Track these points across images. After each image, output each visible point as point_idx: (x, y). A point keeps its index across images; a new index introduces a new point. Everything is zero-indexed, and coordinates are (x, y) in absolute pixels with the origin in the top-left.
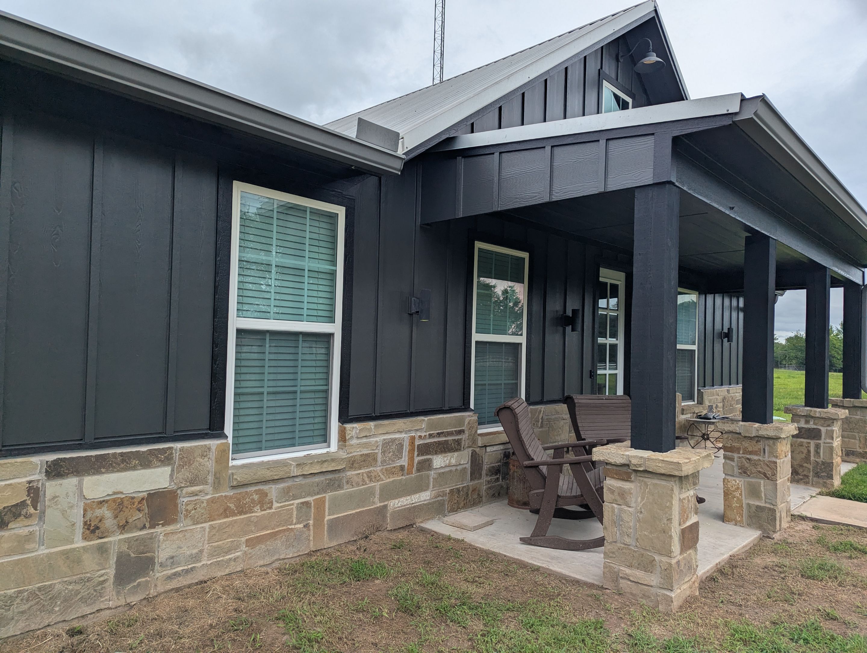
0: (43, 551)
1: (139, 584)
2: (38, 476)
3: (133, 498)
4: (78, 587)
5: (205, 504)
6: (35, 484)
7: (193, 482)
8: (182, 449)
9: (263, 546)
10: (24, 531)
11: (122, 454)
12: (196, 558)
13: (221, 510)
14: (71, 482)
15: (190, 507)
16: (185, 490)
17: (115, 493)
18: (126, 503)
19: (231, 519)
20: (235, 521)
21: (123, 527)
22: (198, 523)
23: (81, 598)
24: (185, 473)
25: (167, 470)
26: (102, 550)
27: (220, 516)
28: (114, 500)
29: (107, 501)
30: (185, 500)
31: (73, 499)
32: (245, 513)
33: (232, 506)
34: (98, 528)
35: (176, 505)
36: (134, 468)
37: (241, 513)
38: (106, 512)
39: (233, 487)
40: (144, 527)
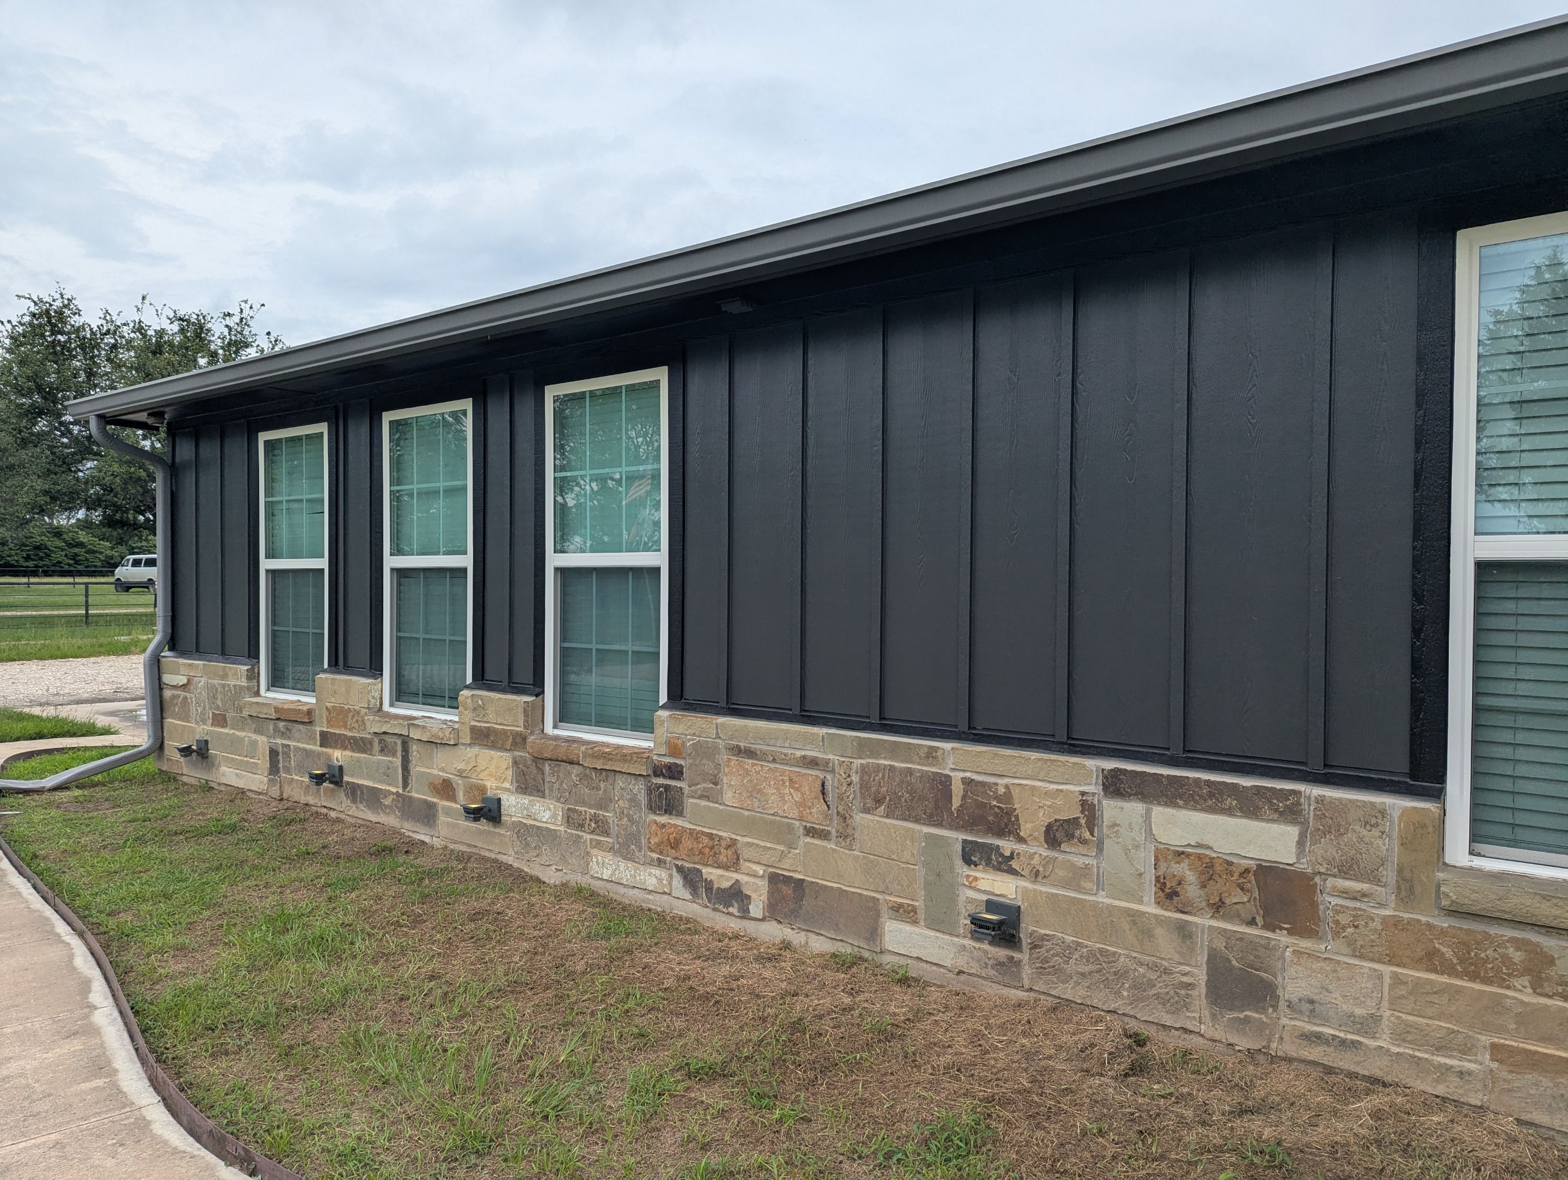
0: (1103, 899)
1: (1247, 1020)
2: (1094, 788)
3: (1230, 863)
4: (1153, 976)
5: (1377, 925)
6: (1090, 798)
7: (1345, 870)
8: (1320, 800)
9: (1546, 1082)
10: (1080, 861)
11: (1208, 782)
12: (1369, 1024)
13: (1420, 952)
14: (1134, 808)
15: (1344, 919)
16: (1330, 882)
17: (1199, 846)
18: (1218, 868)
19: (1444, 979)
20: (1459, 990)
21: (1218, 908)
22: (1362, 957)
23: (1157, 996)
24: (1325, 849)
25: (1293, 832)
26: (1184, 931)
27: (1416, 963)
28: (1199, 857)
29: (1188, 855)
30: (1335, 901)
31: (1141, 838)
32: (1487, 981)
33: (1448, 952)
34: (1176, 894)
35: (1314, 905)
36: (1229, 812)
37: (1474, 977)
38: (1185, 871)
39: (1453, 912)
40: (1252, 922)
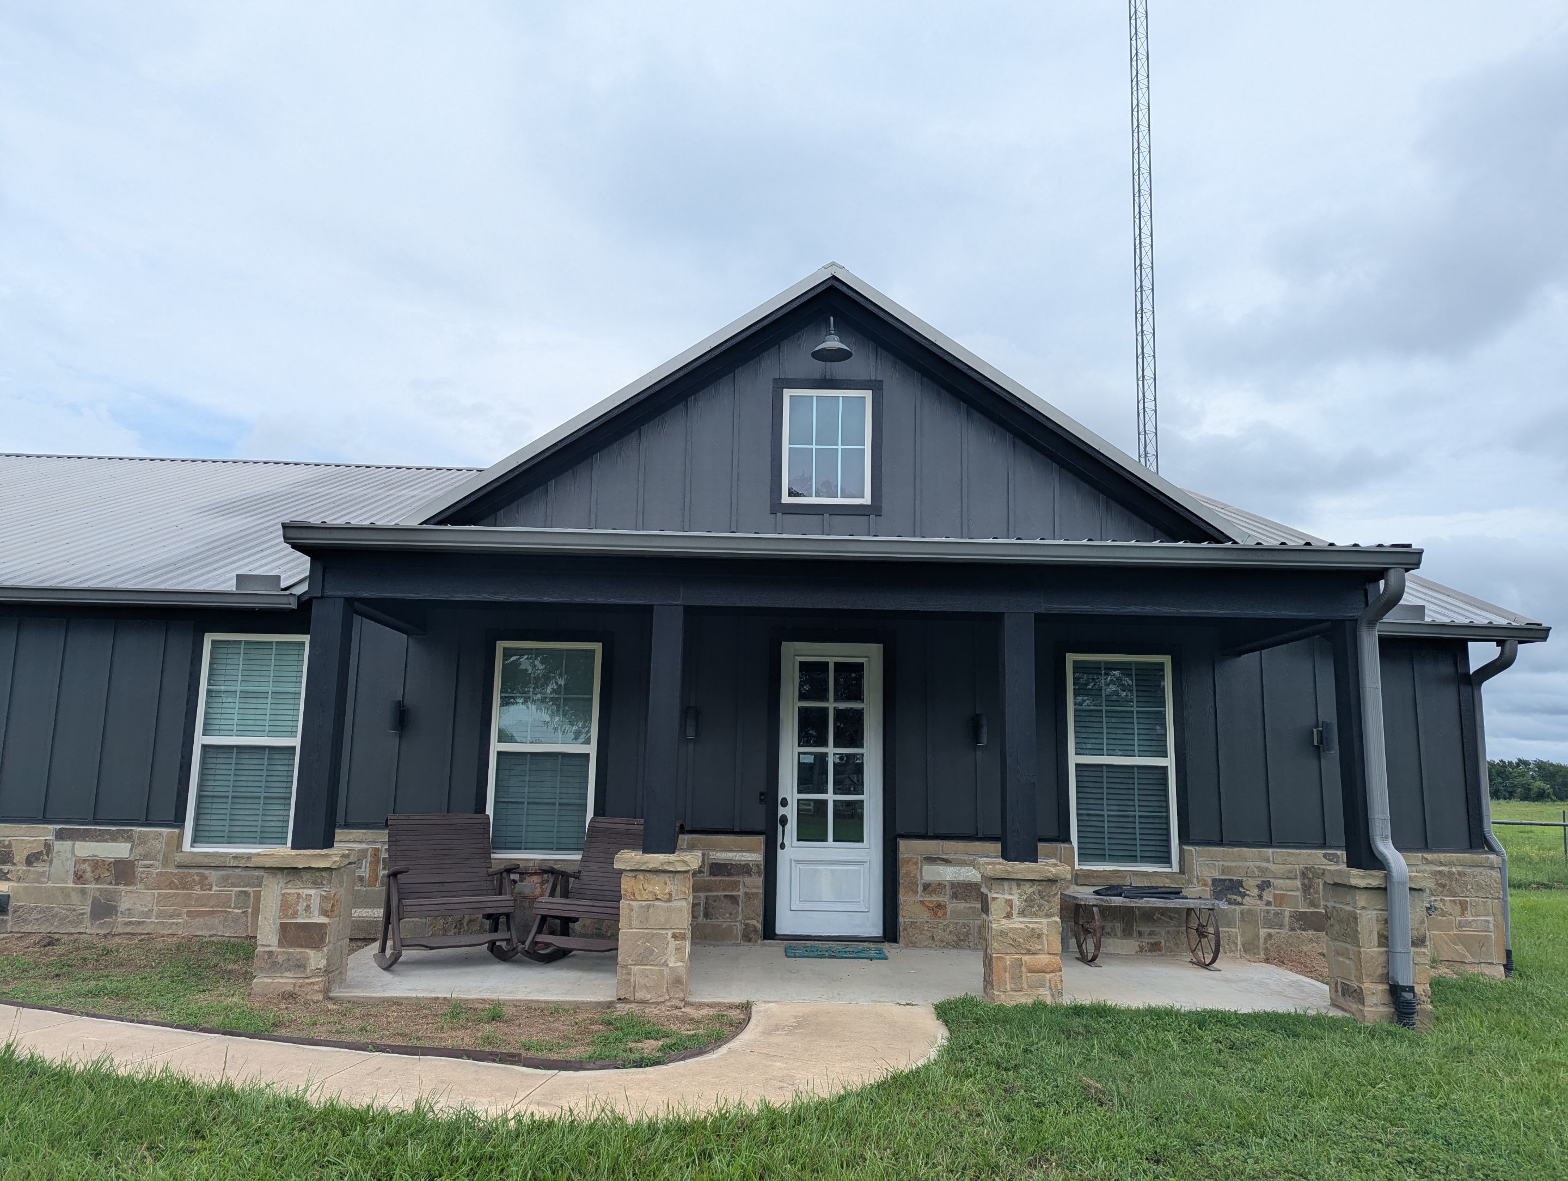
0: (50, 884)
1: (105, 922)
2: (51, 837)
3: (104, 861)
4: (68, 913)
5: (154, 876)
6: (48, 842)
7: (145, 857)
8: (140, 832)
9: (202, 920)
10: (41, 870)
11: (99, 830)
12: (148, 914)
13: (167, 883)
14: (69, 844)
15: (144, 876)
16: (141, 862)
17: (93, 856)
18: (100, 864)
19: (175, 891)
20: (179, 894)
21: (98, 880)
22: (148, 889)
23: (69, 921)
24: (139, 850)
25: (129, 845)
26: (83, 892)
27: (167, 887)
28: (93, 860)
29: (88, 860)
30: (141, 869)
31: (69, 855)
32: (187, 889)
33: (176, 881)
34: (82, 877)
35: (134, 872)
36: (106, 841)
37: (183, 888)
38: (86, 867)
39: (179, 867)
40: (111, 883)
